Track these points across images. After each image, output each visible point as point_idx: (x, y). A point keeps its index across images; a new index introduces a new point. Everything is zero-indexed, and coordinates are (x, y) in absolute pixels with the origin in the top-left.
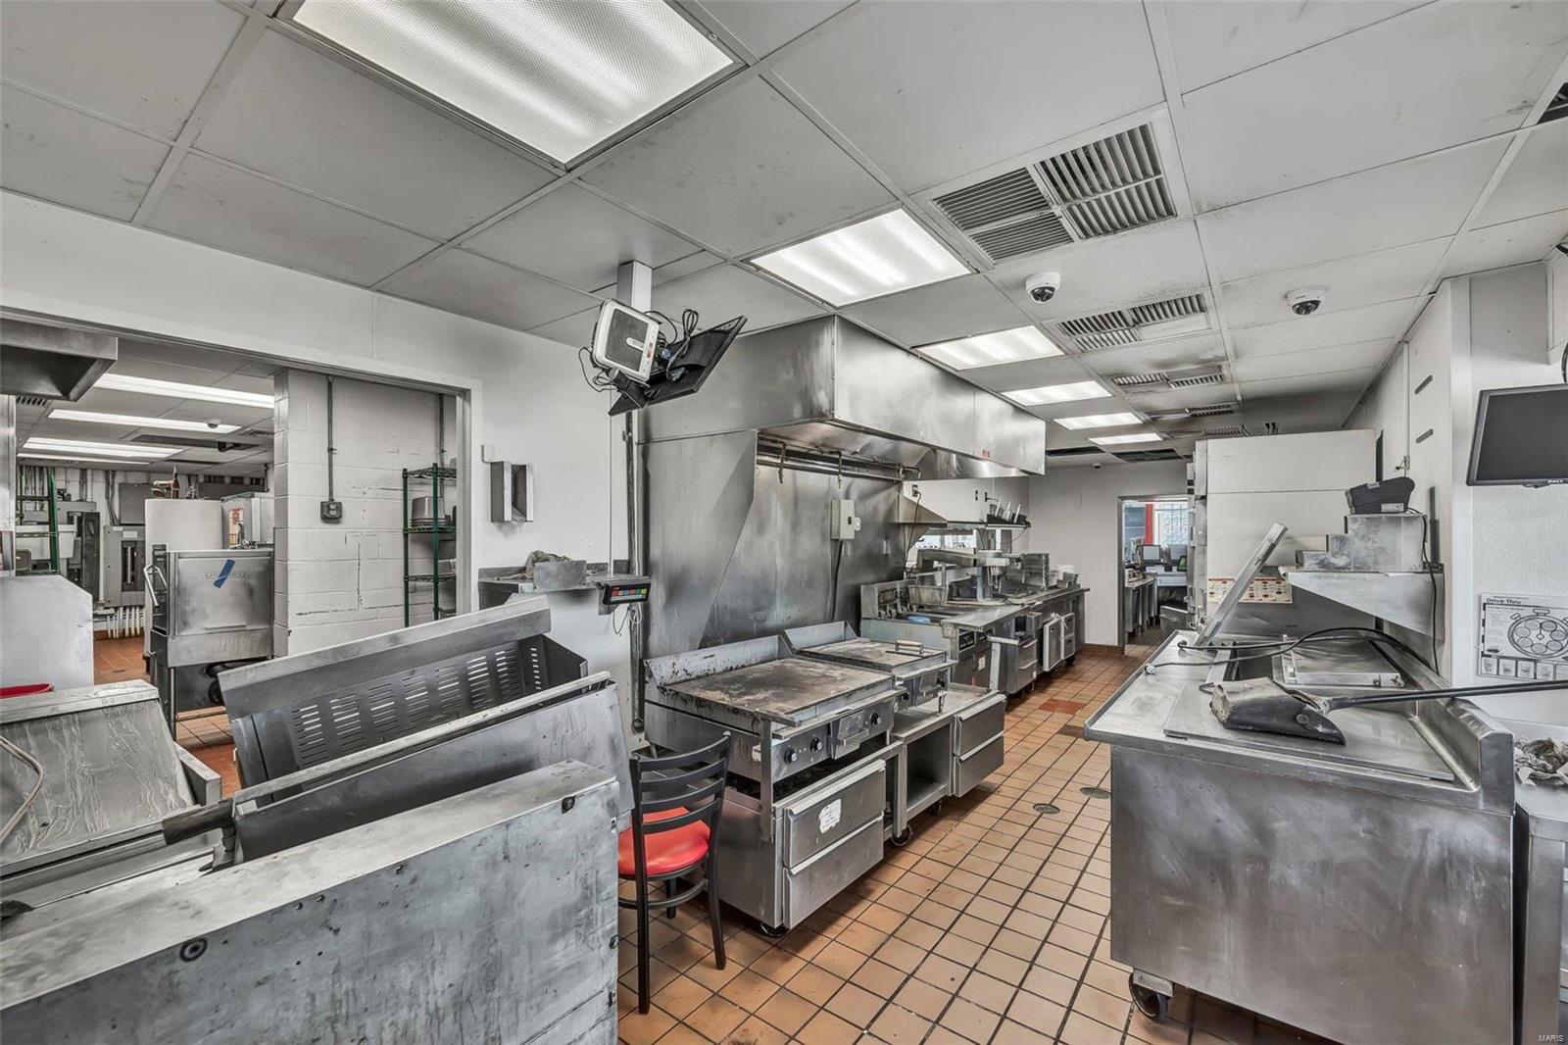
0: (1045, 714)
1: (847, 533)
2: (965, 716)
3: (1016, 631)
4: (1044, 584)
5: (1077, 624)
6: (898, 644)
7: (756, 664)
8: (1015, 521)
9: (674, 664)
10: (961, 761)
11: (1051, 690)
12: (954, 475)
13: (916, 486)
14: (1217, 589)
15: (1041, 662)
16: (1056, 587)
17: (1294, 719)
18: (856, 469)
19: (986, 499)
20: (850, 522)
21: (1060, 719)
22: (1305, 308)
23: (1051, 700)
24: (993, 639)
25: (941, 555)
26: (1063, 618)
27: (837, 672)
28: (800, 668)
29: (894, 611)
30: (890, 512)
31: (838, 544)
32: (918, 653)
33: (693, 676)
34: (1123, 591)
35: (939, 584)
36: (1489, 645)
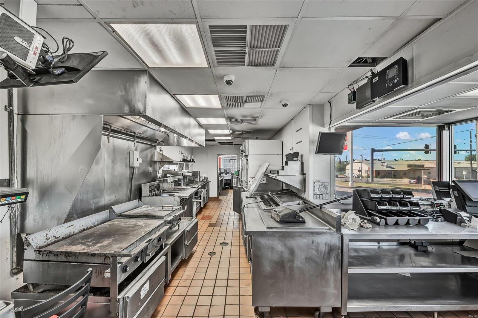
0: (203, 221)
1: (136, 164)
2: (188, 229)
3: (195, 196)
4: (199, 180)
5: (208, 192)
6: (163, 207)
7: (98, 225)
8: (191, 161)
9: (47, 235)
10: (187, 246)
11: (203, 213)
12: (176, 145)
13: (161, 148)
14: (251, 180)
15: (200, 205)
16: (202, 181)
17: (295, 218)
18: (140, 140)
19: (182, 154)
20: (138, 160)
21: (208, 222)
22: (285, 105)
23: (203, 216)
24: (194, 200)
25: (171, 173)
26: (205, 190)
28: (123, 224)
29: (154, 193)
30: (152, 157)
31: (132, 168)
32: (171, 209)
33: (60, 238)
34: (218, 180)
35: (169, 182)
36: (315, 192)
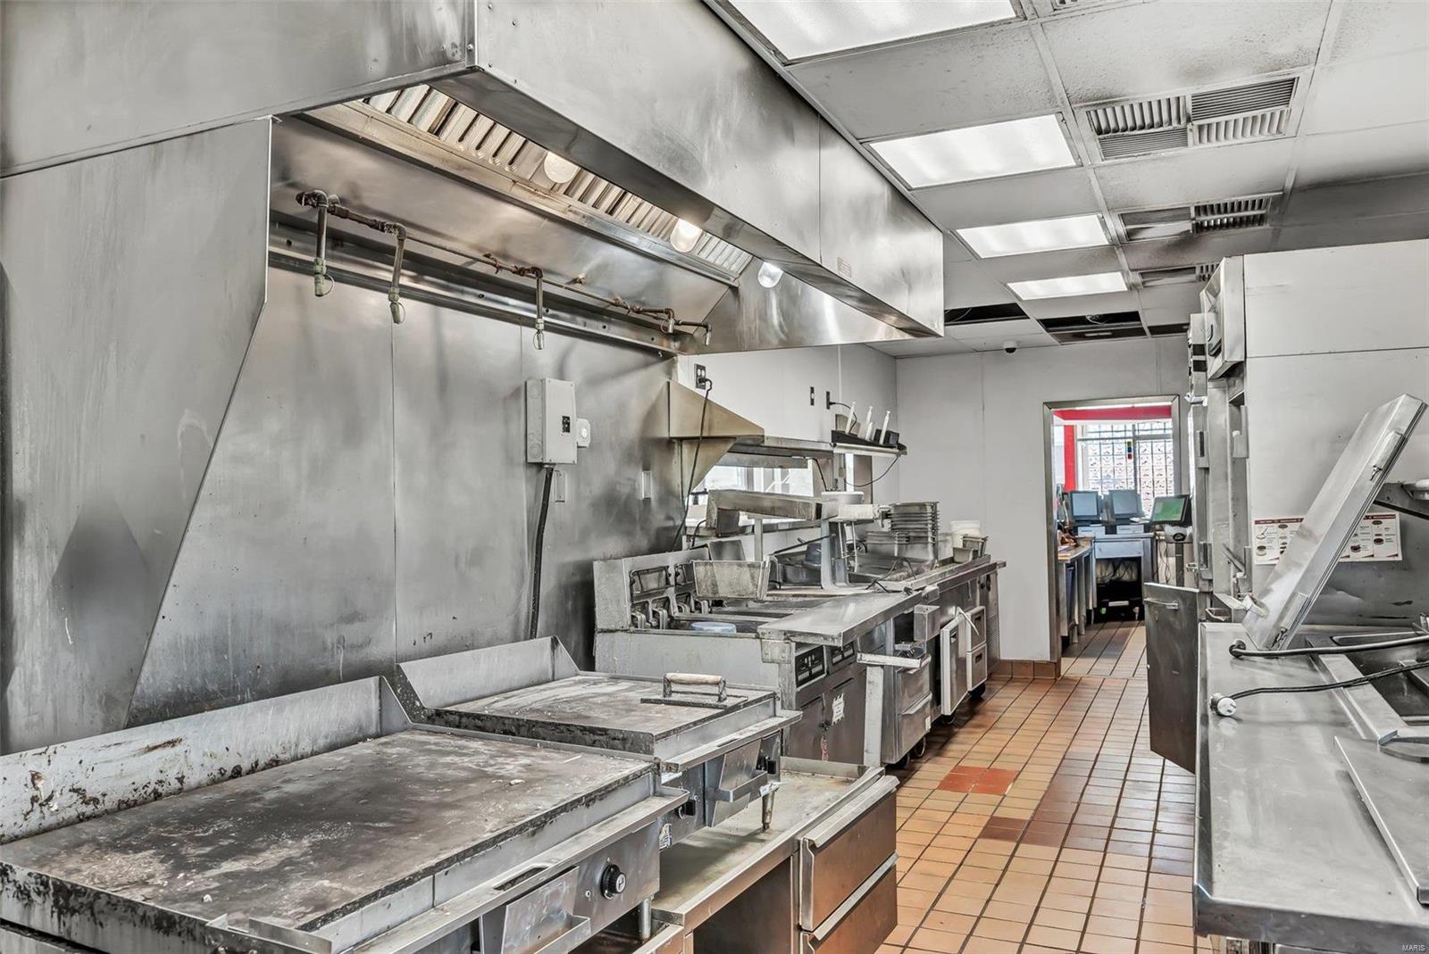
0: (951, 798)
1: (560, 450)
2: (820, 835)
3: (897, 641)
4: (931, 557)
5: (986, 625)
6: (668, 682)
7: (314, 754)
8: (881, 442)
9: (35, 777)
10: (814, 941)
11: (955, 749)
12: (775, 342)
13: (703, 368)
14: (1271, 540)
15: (937, 699)
16: (952, 560)
18: (579, 319)
19: (829, 404)
20: (567, 430)
21: (980, 806)
23: (957, 768)
24: (867, 658)
25: (755, 504)
26: (968, 615)
27: (516, 761)
28: (422, 760)
29: (663, 613)
30: (650, 417)
31: (544, 471)
32: (713, 700)
33: (109, 803)
34: (1054, 564)
35: (750, 559)
